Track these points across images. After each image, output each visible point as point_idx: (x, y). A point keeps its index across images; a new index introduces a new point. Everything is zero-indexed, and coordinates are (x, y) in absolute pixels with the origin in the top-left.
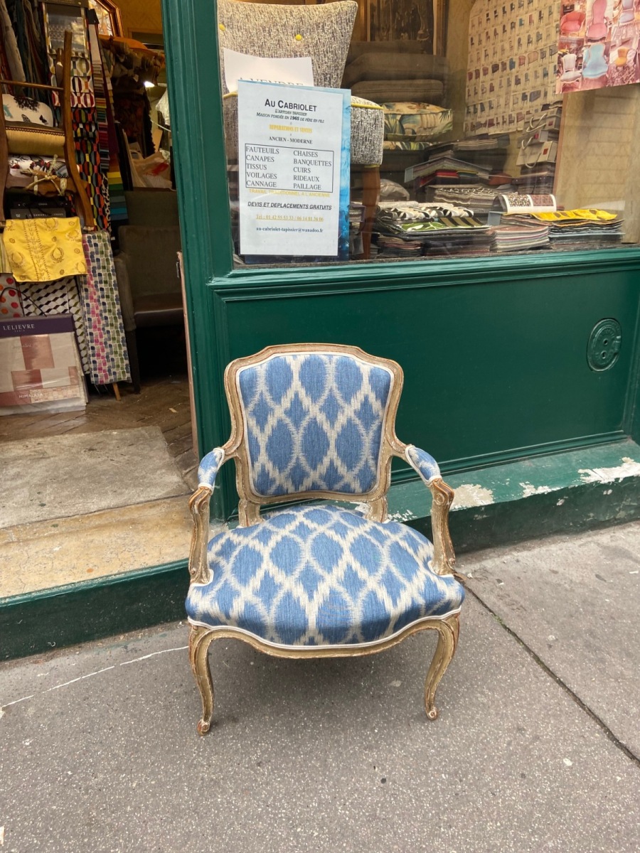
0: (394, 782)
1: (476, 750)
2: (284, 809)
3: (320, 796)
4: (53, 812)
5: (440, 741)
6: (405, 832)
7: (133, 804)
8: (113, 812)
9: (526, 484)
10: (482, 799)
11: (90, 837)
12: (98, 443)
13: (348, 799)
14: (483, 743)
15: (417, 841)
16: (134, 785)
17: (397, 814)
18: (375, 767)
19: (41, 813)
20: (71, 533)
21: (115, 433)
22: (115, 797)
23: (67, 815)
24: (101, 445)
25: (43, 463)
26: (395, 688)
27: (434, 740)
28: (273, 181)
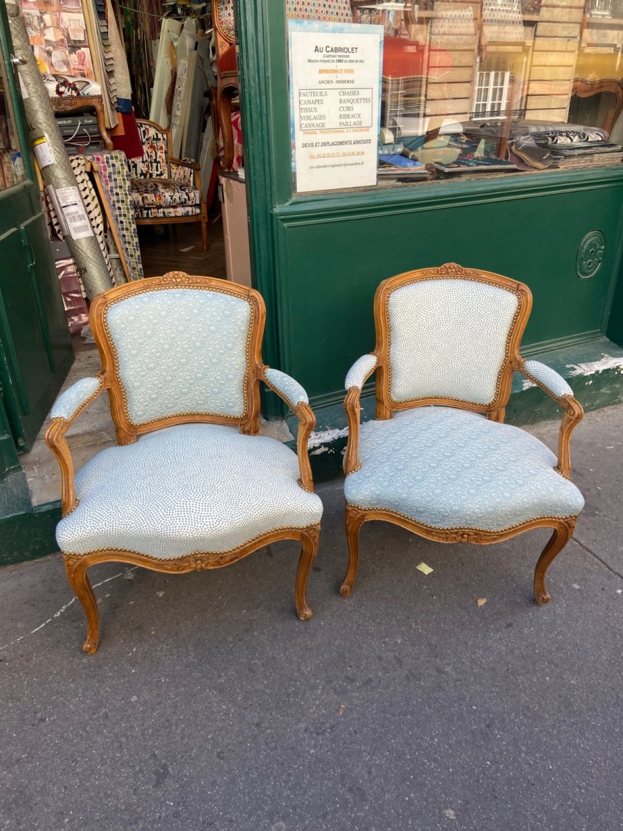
28: (322, 121)
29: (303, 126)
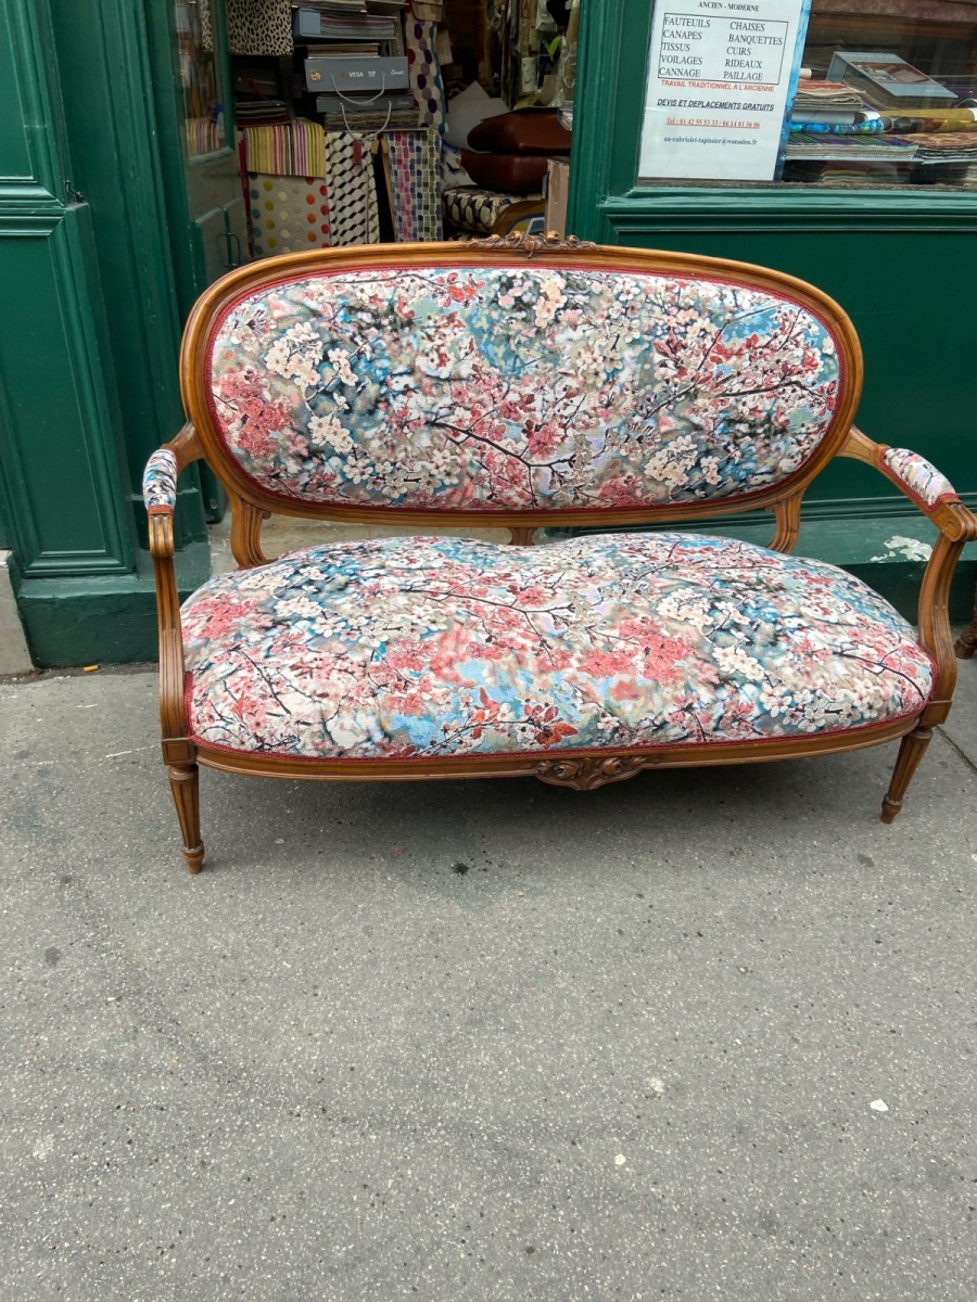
28: (696, 67)
29: (662, 71)
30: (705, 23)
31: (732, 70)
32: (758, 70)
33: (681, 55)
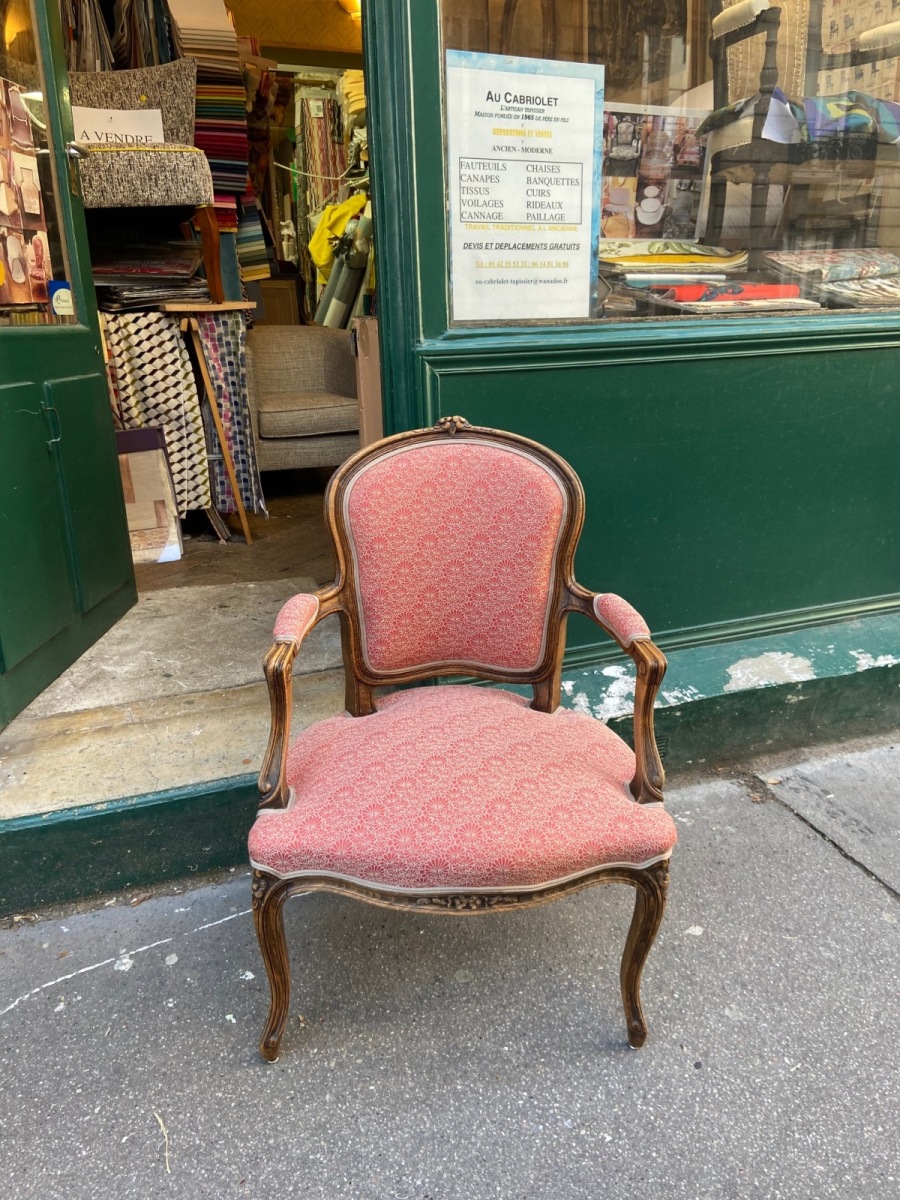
0: (714, 1068)
1: (829, 1024)
2: (556, 1101)
3: (607, 1085)
4: (220, 1102)
5: (774, 1011)
6: (743, 1137)
7: (334, 1091)
8: (305, 1102)
9: (859, 653)
10: (850, 1093)
11: (276, 1137)
12: (231, 598)
13: (650, 1090)
14: (839, 1016)
15: (762, 1151)
16: (333, 1065)
17: (725, 1113)
18: (682, 1047)
19: (201, 1103)
20: (213, 712)
21: (252, 586)
22: (306, 1081)
23: (239, 1105)
24: (236, 601)
25: (158, 623)
26: (695, 937)
27: (764, 1009)
28: (498, 210)
29: (464, 215)
30: (500, 167)
31: (534, 211)
32: (560, 211)
33: (481, 198)
